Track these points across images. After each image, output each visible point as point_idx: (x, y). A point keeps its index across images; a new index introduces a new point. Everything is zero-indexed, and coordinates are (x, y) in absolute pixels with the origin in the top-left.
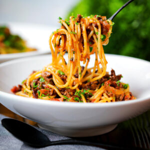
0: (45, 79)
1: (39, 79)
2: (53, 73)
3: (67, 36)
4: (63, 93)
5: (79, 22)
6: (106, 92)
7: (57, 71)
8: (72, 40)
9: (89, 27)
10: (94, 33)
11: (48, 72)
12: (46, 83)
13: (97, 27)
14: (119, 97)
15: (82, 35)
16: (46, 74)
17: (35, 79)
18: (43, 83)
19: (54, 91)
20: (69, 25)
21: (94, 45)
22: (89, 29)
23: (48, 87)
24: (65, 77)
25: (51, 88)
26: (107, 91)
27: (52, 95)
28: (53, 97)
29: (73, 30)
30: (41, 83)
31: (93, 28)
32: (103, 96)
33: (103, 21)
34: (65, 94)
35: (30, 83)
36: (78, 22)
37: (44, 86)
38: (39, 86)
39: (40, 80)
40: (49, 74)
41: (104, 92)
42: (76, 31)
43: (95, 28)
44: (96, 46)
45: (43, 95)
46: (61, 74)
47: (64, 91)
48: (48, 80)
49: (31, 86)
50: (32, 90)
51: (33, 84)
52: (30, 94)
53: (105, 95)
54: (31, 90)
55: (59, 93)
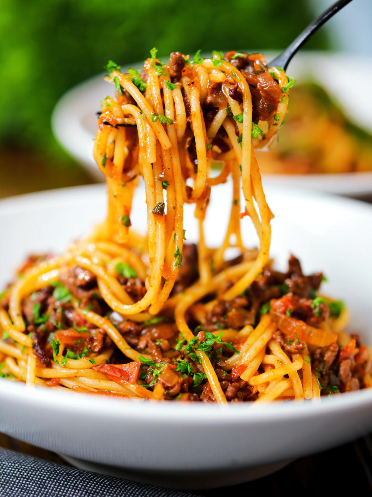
0: (71, 292)
1: (50, 290)
2: (99, 272)
3: (140, 129)
4: (134, 341)
5: (175, 78)
6: (279, 339)
7: (112, 266)
8: (158, 143)
9: (209, 99)
10: (230, 117)
11: (84, 269)
12: (76, 304)
13: (238, 96)
14: (322, 355)
15: (189, 127)
16: (76, 277)
17: (39, 291)
18: (68, 307)
19: (105, 335)
20: (143, 92)
21: (230, 155)
22: (211, 104)
23: (85, 322)
24: (138, 285)
25: (95, 327)
26: (283, 336)
27: (100, 352)
28: (103, 358)
29: (159, 109)
30: (58, 304)
31: (226, 99)
32: (268, 351)
33: (257, 73)
34: (142, 345)
35: (23, 303)
36: (173, 79)
37: (70, 315)
38: (52, 318)
39: (57, 294)
40: (84, 277)
41: (272, 339)
42: (169, 113)
43: (232, 102)
44: (235, 159)
45: (69, 353)
46: (127, 273)
47: (138, 335)
48: (84, 295)
49: (24, 317)
50: (32, 335)
51: (33, 310)
52: (25, 347)
53: (275, 348)
54: (26, 332)
55: (122, 345)
